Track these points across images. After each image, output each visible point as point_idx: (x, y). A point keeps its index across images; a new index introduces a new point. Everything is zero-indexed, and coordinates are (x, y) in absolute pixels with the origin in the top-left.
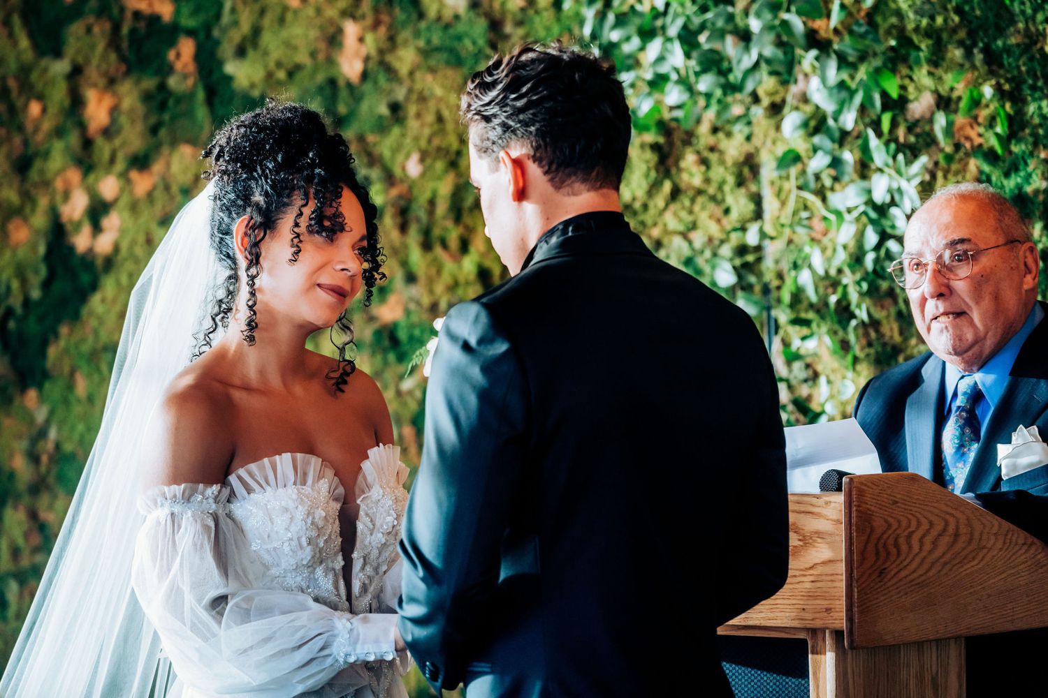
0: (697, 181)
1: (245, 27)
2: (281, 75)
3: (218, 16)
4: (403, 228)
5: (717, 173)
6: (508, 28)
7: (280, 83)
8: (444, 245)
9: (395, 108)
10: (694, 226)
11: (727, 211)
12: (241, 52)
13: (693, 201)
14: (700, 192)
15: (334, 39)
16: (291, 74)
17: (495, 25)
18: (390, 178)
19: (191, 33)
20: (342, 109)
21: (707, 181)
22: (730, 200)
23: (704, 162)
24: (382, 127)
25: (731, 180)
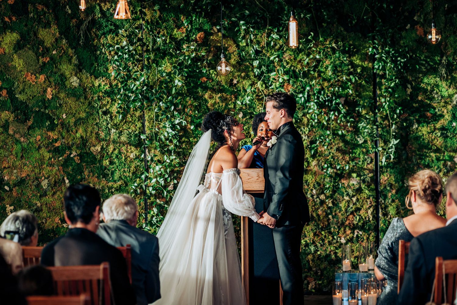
0: (130, 120)
1: (21, 88)
2: (31, 98)
3: (13, 85)
4: (63, 128)
5: (134, 118)
6: (87, 90)
7: (30, 99)
8: (72, 132)
9: (60, 105)
10: (129, 128)
11: (136, 125)
12: (20, 93)
13: (129, 123)
14: (131, 122)
15: (45, 91)
16: (33, 98)
17: (85, 89)
18: (59, 119)
19: (5, 88)
20: (47, 105)
21: (132, 120)
22: (136, 123)
23: (131, 116)
24: (57, 108)
25: (137, 120)
